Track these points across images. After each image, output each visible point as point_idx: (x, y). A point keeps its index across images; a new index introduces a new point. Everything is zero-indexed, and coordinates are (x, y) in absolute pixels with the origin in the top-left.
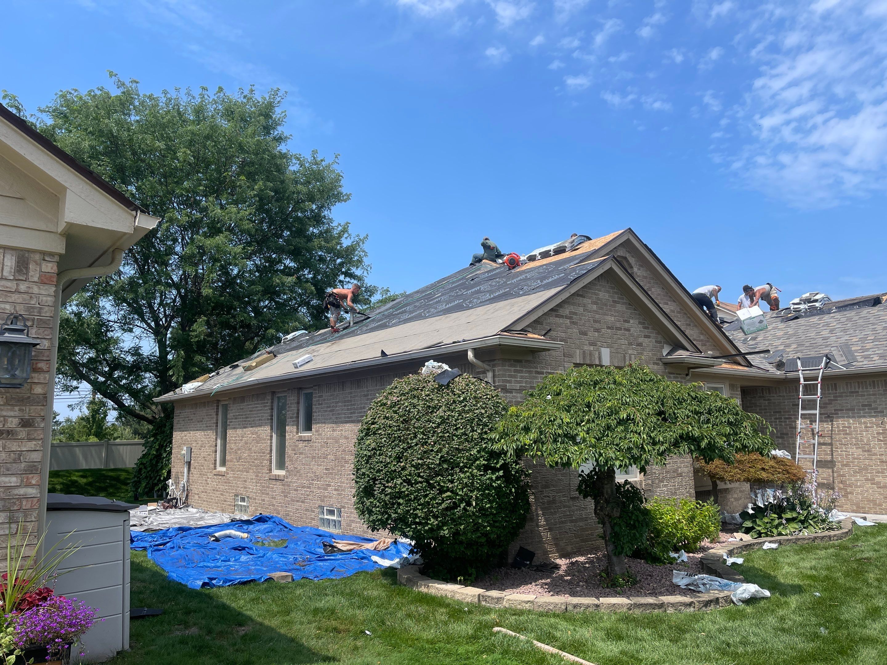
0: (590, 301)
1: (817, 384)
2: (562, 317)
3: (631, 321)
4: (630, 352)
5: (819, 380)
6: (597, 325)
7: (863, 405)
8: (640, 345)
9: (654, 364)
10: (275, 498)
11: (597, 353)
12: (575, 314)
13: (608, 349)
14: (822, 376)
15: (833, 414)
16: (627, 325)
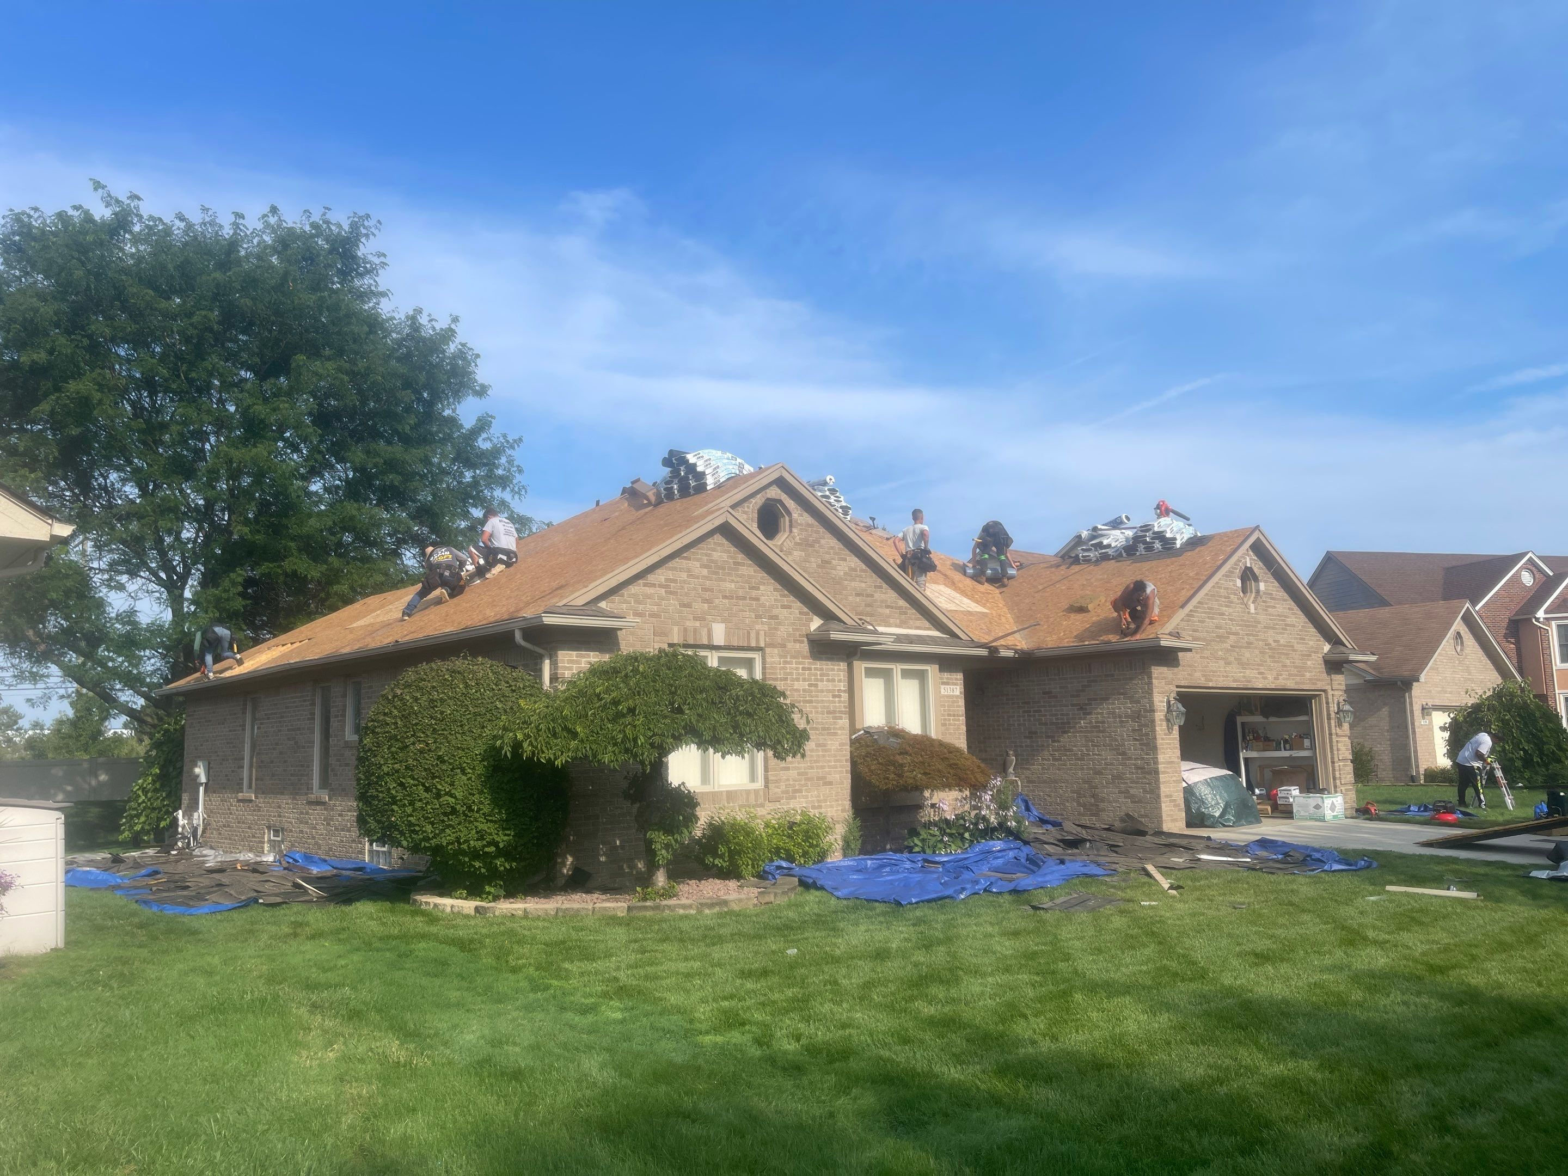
0: (698, 564)
2: (654, 585)
4: (758, 627)
6: (707, 595)
9: (795, 641)
10: (315, 828)
12: (675, 581)
13: (724, 625)
15: (1086, 704)
16: (754, 593)
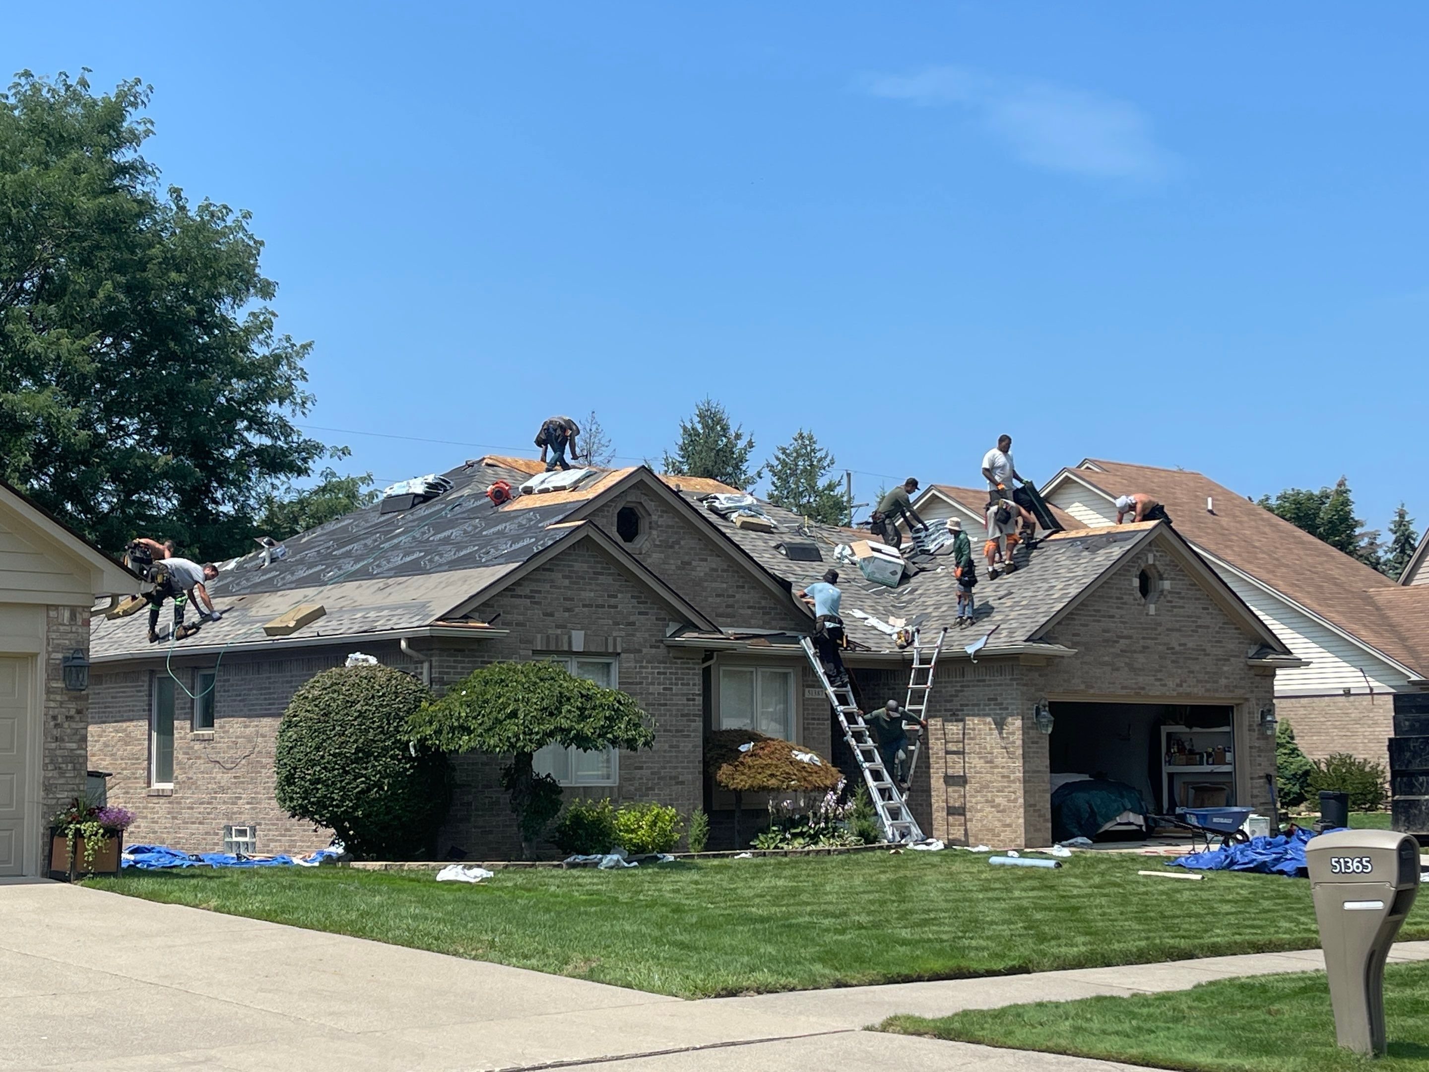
0: (560, 575)
1: (929, 669)
3: (619, 595)
4: (615, 633)
5: (933, 664)
6: (568, 604)
7: (989, 700)
8: (632, 624)
9: (651, 647)
11: (566, 637)
12: (539, 592)
13: (583, 632)
14: (937, 657)
16: (613, 601)
